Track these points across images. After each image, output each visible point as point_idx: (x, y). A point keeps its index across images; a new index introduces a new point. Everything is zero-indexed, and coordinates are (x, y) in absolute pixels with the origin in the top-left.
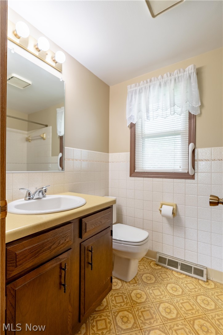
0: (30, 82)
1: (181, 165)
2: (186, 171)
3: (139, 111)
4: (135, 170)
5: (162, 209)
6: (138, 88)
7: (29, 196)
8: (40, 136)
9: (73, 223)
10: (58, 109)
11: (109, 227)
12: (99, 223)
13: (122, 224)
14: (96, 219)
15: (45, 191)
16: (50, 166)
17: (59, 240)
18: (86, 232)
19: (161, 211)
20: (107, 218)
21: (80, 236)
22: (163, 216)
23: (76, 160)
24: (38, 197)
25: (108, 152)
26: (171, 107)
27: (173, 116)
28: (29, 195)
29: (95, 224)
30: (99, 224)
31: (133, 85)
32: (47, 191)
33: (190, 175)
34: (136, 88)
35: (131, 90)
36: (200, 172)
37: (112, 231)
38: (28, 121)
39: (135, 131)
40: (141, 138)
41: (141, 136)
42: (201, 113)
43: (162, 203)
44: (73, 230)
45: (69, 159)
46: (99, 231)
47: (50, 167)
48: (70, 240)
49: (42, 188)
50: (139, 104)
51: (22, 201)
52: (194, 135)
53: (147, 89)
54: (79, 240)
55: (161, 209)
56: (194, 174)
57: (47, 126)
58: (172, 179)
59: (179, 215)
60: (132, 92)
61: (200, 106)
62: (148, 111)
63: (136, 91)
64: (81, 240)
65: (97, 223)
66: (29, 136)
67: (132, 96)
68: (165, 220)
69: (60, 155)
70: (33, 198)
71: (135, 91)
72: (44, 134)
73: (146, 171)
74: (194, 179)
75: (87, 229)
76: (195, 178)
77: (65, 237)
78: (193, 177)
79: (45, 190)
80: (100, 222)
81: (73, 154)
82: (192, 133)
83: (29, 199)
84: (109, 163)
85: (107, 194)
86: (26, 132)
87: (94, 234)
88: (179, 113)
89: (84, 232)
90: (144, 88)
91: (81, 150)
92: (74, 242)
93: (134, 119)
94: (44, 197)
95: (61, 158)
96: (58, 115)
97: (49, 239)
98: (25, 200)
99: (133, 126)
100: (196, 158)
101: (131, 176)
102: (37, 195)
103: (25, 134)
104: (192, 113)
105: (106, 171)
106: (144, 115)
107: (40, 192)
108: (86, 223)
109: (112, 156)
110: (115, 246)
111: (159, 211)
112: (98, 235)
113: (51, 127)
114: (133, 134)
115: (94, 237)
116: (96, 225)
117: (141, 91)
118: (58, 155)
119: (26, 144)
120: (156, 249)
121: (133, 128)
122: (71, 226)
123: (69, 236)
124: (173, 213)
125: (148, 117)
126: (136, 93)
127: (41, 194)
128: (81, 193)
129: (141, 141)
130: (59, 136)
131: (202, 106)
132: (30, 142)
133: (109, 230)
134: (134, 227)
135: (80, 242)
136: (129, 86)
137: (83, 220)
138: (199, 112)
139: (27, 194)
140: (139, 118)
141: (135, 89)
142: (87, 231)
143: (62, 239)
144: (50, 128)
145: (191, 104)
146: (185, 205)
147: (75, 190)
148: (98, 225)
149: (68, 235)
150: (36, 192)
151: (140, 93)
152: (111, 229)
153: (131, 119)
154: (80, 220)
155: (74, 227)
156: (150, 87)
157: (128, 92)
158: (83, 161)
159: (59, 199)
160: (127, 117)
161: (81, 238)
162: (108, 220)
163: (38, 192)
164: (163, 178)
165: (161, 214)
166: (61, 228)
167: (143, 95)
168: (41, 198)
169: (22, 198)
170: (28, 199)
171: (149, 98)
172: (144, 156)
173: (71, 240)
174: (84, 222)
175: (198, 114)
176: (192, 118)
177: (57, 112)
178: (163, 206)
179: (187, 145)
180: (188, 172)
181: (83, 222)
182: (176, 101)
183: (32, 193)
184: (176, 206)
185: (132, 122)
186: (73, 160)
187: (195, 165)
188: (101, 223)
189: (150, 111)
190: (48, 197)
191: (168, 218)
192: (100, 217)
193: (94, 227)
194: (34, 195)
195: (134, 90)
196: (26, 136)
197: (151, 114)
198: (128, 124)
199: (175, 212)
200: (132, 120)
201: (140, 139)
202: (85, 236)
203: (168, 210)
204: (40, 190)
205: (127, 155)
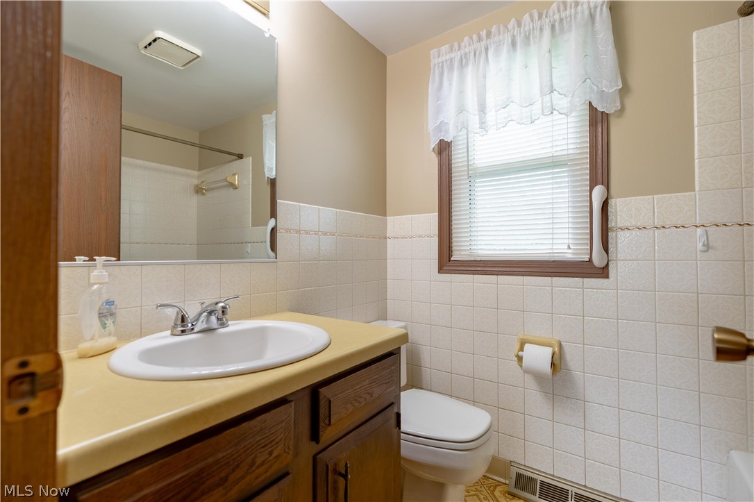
0: (198, 52)
1: (571, 241)
2: (586, 258)
3: (461, 110)
4: (450, 256)
5: (524, 354)
6: (456, 55)
7: (183, 324)
8: (226, 180)
9: (293, 404)
10: (264, 117)
11: (392, 404)
12: (365, 396)
13: (421, 388)
14: (358, 387)
15: (223, 312)
16: (249, 248)
17: (253, 456)
18: (330, 424)
19: (520, 359)
20: (386, 383)
21: (315, 436)
22: (527, 371)
23: (307, 232)
24: (204, 326)
25: (385, 215)
26: (542, 94)
27: (549, 118)
28: (183, 321)
29: (354, 402)
30: (365, 399)
31: (444, 48)
32: (229, 311)
33: (596, 267)
34: (453, 55)
35: (440, 60)
36: (622, 260)
37: (398, 415)
38: (200, 146)
39: (450, 160)
40: (466, 177)
41: (466, 173)
42: (622, 110)
43: (522, 339)
44: (294, 421)
45: (288, 231)
46: (364, 420)
47: (249, 251)
48: (285, 452)
49: (217, 304)
50: (461, 92)
51: (164, 338)
52: (605, 164)
53: (480, 54)
54: (309, 448)
55: (520, 353)
56: (607, 265)
57: (240, 157)
58: (549, 279)
59: (568, 369)
60: (443, 65)
61: (620, 90)
62: (482, 109)
63: (451, 62)
64: (315, 448)
65: (361, 397)
66: (203, 182)
67: (442, 74)
68: (530, 382)
69: (272, 223)
70: (193, 329)
71: (448, 62)
72: (234, 175)
73: (479, 259)
74: (607, 277)
75: (332, 417)
76: (610, 275)
77: (269, 446)
78: (603, 272)
79: (223, 307)
80: (369, 394)
81: (300, 218)
82: (599, 161)
83: (183, 331)
84: (388, 240)
85: (383, 317)
86: (196, 173)
87: (351, 427)
88: (565, 111)
89: (324, 425)
90: (472, 54)
91: (319, 209)
92: (296, 455)
93: (447, 132)
94: (223, 325)
95: (273, 229)
96: (265, 128)
97: (220, 455)
98: (173, 335)
99: (444, 149)
100: (611, 224)
101: (441, 270)
102: (204, 322)
103: (193, 177)
104: (600, 109)
105: (381, 258)
106: (474, 121)
107: (210, 313)
108: (330, 401)
109: (395, 224)
110: (406, 449)
111: (516, 359)
112: (362, 428)
113: (251, 158)
114: (445, 168)
115: (351, 434)
116: (356, 404)
117: (464, 61)
118: (266, 225)
119: (194, 200)
120: (508, 454)
121: (445, 154)
122: (288, 411)
123: (281, 440)
124: (553, 364)
125: (483, 124)
126: (451, 68)
127: (213, 318)
128: (318, 314)
129: (466, 184)
130: (268, 177)
131: (625, 91)
132: (203, 194)
133: (391, 413)
134: (452, 396)
135: (314, 453)
136: (434, 52)
137: (323, 391)
138: (618, 104)
139: (176, 319)
140: (459, 128)
141: (448, 57)
142: (332, 421)
143: (263, 450)
144: (249, 161)
145: (597, 86)
146: (584, 344)
147: (304, 306)
148: (363, 404)
149: (280, 437)
150: (200, 314)
151: (463, 65)
152: (396, 410)
153: (441, 132)
154: (314, 392)
155: (295, 414)
156: (487, 49)
157: (432, 67)
158: (324, 235)
159: (263, 330)
160: (431, 126)
161: (318, 442)
162: (388, 388)
163: (205, 314)
164: (523, 275)
165: (521, 366)
166: (259, 418)
167: (470, 70)
168: (215, 329)
169: (166, 330)
170: (180, 333)
171: (485, 77)
172: (472, 220)
173: (287, 450)
174: (325, 397)
175: (615, 111)
176: (598, 121)
177: (264, 123)
178: (527, 346)
179: (586, 191)
180: (590, 260)
181: (321, 397)
182: (555, 81)
183: (191, 318)
184: (560, 346)
185: (442, 138)
186: (298, 231)
187: (610, 241)
188: (371, 396)
189: (488, 110)
190: (234, 326)
191: (538, 377)
192: (367, 381)
193: (350, 408)
194: (197, 320)
195: (446, 61)
196: (196, 182)
197: (491, 116)
198: (434, 143)
199: (557, 362)
200: (443, 133)
201: (462, 180)
202: (327, 435)
203: (538, 357)
204: (212, 308)
205: (430, 221)
